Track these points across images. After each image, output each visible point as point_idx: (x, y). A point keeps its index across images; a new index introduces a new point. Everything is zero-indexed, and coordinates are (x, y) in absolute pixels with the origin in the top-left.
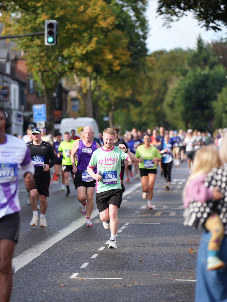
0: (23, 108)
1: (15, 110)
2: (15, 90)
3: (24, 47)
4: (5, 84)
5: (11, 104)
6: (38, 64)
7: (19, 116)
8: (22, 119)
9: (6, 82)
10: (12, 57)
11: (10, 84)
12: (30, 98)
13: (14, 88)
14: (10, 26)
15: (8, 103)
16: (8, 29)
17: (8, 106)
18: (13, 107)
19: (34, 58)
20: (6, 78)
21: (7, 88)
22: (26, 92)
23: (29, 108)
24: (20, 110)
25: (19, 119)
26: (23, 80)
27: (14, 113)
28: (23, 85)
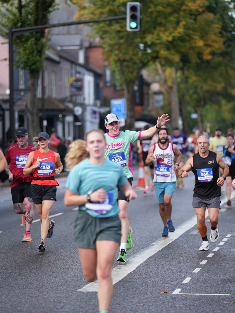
0: (98, 103)
1: (89, 105)
2: (89, 82)
3: (101, 33)
4: (78, 76)
5: (84, 99)
6: (117, 52)
7: (94, 112)
8: (98, 116)
9: (79, 73)
10: (86, 44)
11: (84, 75)
12: (107, 92)
13: (89, 80)
14: (84, 8)
15: (82, 98)
16: (82, 12)
17: (82, 101)
18: (87, 102)
19: (111, 46)
20: (79, 69)
21: (80, 80)
22: (101, 84)
23: (106, 103)
24: (95, 105)
25: (94, 116)
26: (98, 71)
27: (89, 110)
28: (98, 76)
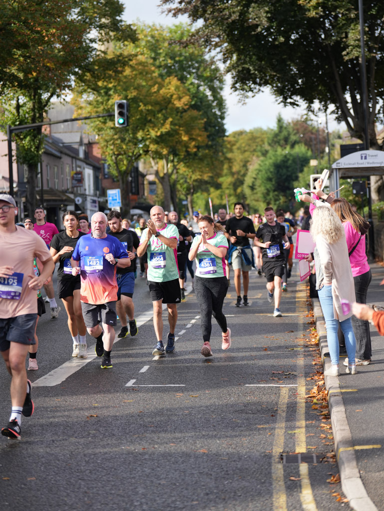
0: (98, 193)
1: (89, 195)
2: (89, 175)
3: (96, 130)
4: (78, 169)
5: (85, 190)
6: (112, 147)
7: (94, 202)
8: (97, 205)
9: (80, 167)
10: (86, 141)
11: (84, 169)
12: (105, 183)
13: (88, 173)
14: (81, 108)
15: (82, 189)
16: (80, 111)
17: (82, 192)
18: (87, 193)
19: (107, 141)
20: (79, 163)
21: (80, 173)
22: (101, 177)
23: (104, 194)
24: (95, 195)
25: (94, 204)
26: (97, 165)
27: (89, 199)
28: (98, 169)
